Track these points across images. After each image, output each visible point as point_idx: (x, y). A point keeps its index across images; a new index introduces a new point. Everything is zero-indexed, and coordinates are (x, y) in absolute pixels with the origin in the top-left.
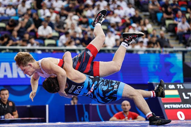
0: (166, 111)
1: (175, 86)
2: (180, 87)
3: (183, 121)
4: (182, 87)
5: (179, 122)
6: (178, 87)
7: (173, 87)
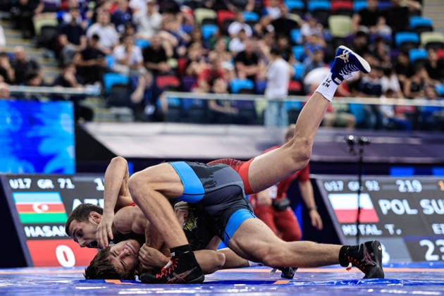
0: (30, 244)
1: (53, 184)
2: (66, 184)
3: (71, 268)
4: (70, 186)
5: (59, 272)
6: (60, 184)
7: (48, 184)
